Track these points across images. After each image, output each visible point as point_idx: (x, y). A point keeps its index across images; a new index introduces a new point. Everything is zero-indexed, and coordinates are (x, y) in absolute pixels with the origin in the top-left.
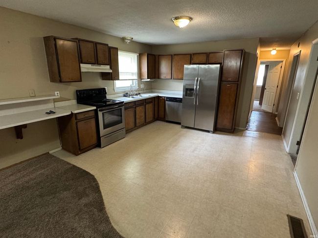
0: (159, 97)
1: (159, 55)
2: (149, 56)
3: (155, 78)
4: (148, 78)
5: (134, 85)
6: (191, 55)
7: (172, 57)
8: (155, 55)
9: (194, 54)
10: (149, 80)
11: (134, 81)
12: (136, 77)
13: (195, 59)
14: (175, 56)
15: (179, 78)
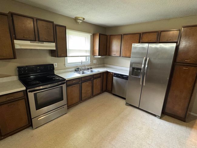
0: (107, 72)
1: (111, 35)
2: (101, 35)
3: (106, 55)
4: (99, 55)
5: (87, 61)
6: (140, 34)
7: (122, 37)
8: (107, 35)
9: (144, 33)
10: (100, 57)
11: (87, 57)
12: (89, 54)
13: (145, 38)
14: (125, 36)
15: (127, 56)
